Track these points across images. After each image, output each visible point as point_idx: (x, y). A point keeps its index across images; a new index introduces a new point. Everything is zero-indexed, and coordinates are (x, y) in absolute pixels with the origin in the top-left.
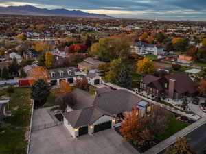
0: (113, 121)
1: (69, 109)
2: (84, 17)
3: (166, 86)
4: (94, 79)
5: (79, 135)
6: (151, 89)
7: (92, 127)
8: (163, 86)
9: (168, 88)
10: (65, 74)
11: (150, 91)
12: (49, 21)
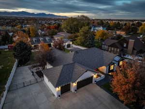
0: (95, 76)
1: (49, 66)
2: (56, 17)
3: (125, 46)
4: (66, 44)
5: (61, 94)
6: (113, 49)
7: (75, 84)
8: (122, 45)
9: (127, 47)
10: (45, 41)
11: (111, 50)
12: (36, 20)
